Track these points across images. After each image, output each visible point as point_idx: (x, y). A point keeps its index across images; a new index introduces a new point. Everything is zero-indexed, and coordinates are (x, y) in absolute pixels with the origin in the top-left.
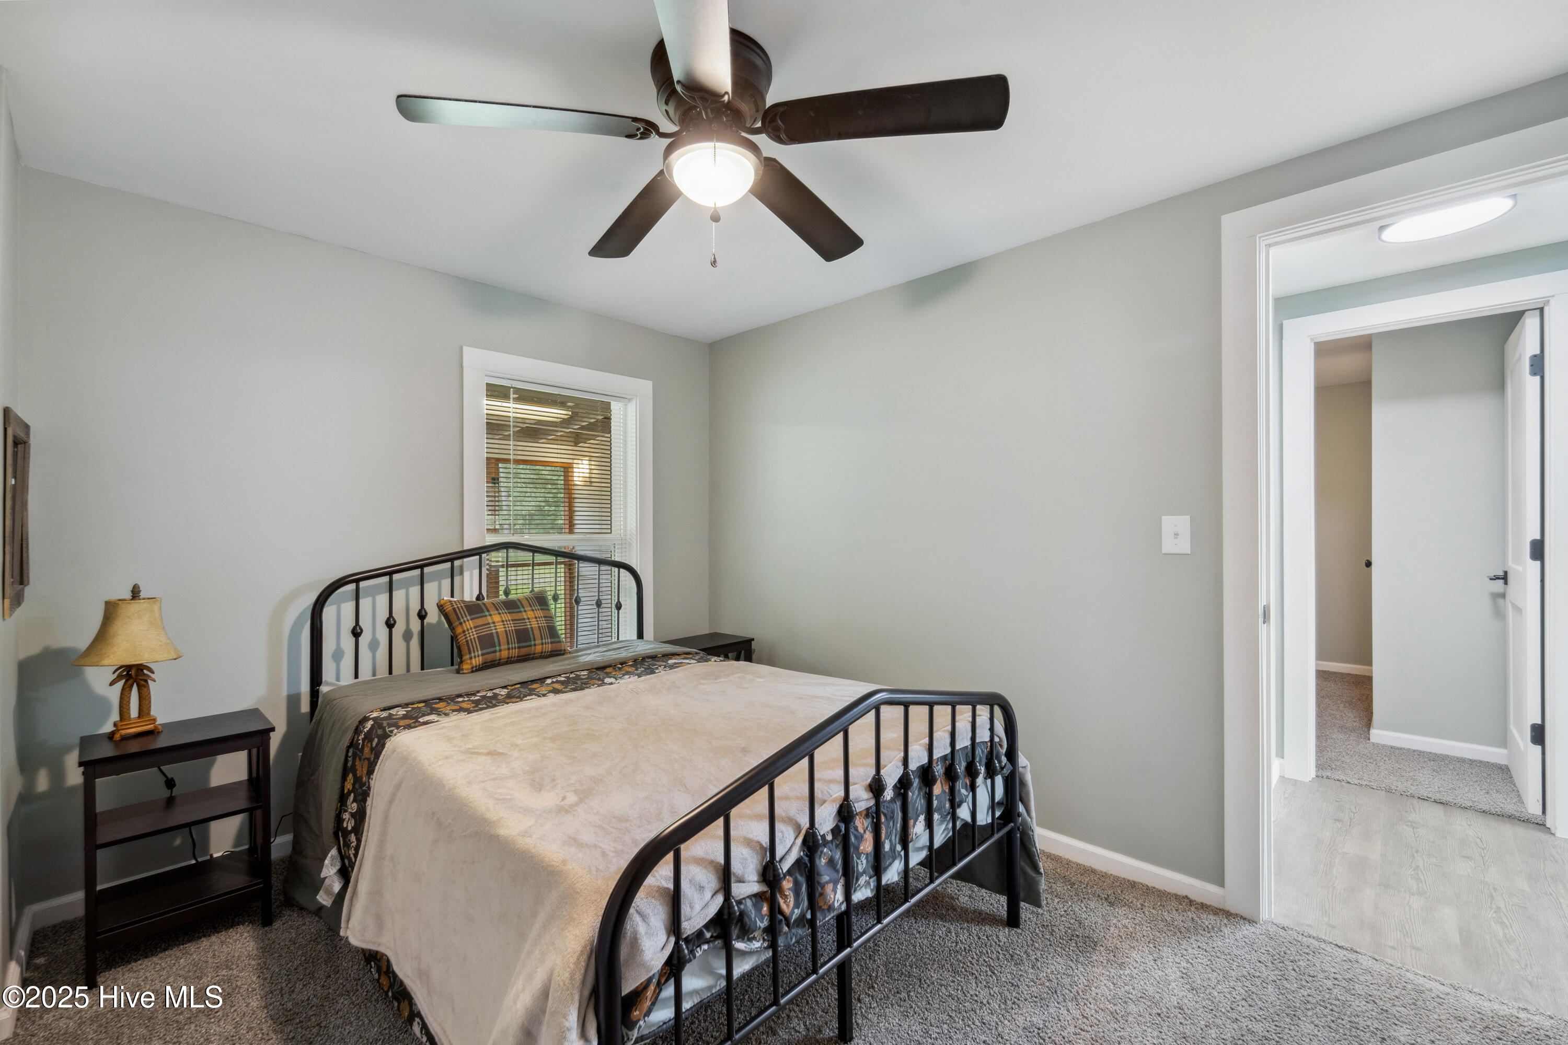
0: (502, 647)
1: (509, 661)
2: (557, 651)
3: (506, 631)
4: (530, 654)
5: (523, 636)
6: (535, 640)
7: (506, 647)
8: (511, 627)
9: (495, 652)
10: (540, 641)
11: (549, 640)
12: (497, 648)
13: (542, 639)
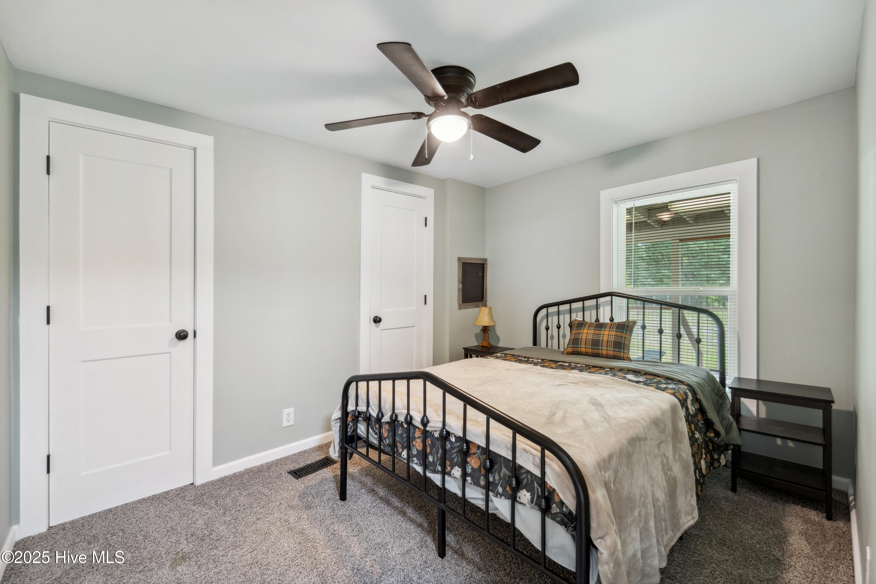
0: (582, 346)
1: (587, 354)
2: (617, 356)
3: (586, 338)
4: (599, 354)
5: (596, 343)
6: (602, 346)
7: (584, 346)
8: (590, 337)
9: (578, 347)
10: (606, 348)
11: (612, 349)
12: (579, 346)
13: (607, 347)
